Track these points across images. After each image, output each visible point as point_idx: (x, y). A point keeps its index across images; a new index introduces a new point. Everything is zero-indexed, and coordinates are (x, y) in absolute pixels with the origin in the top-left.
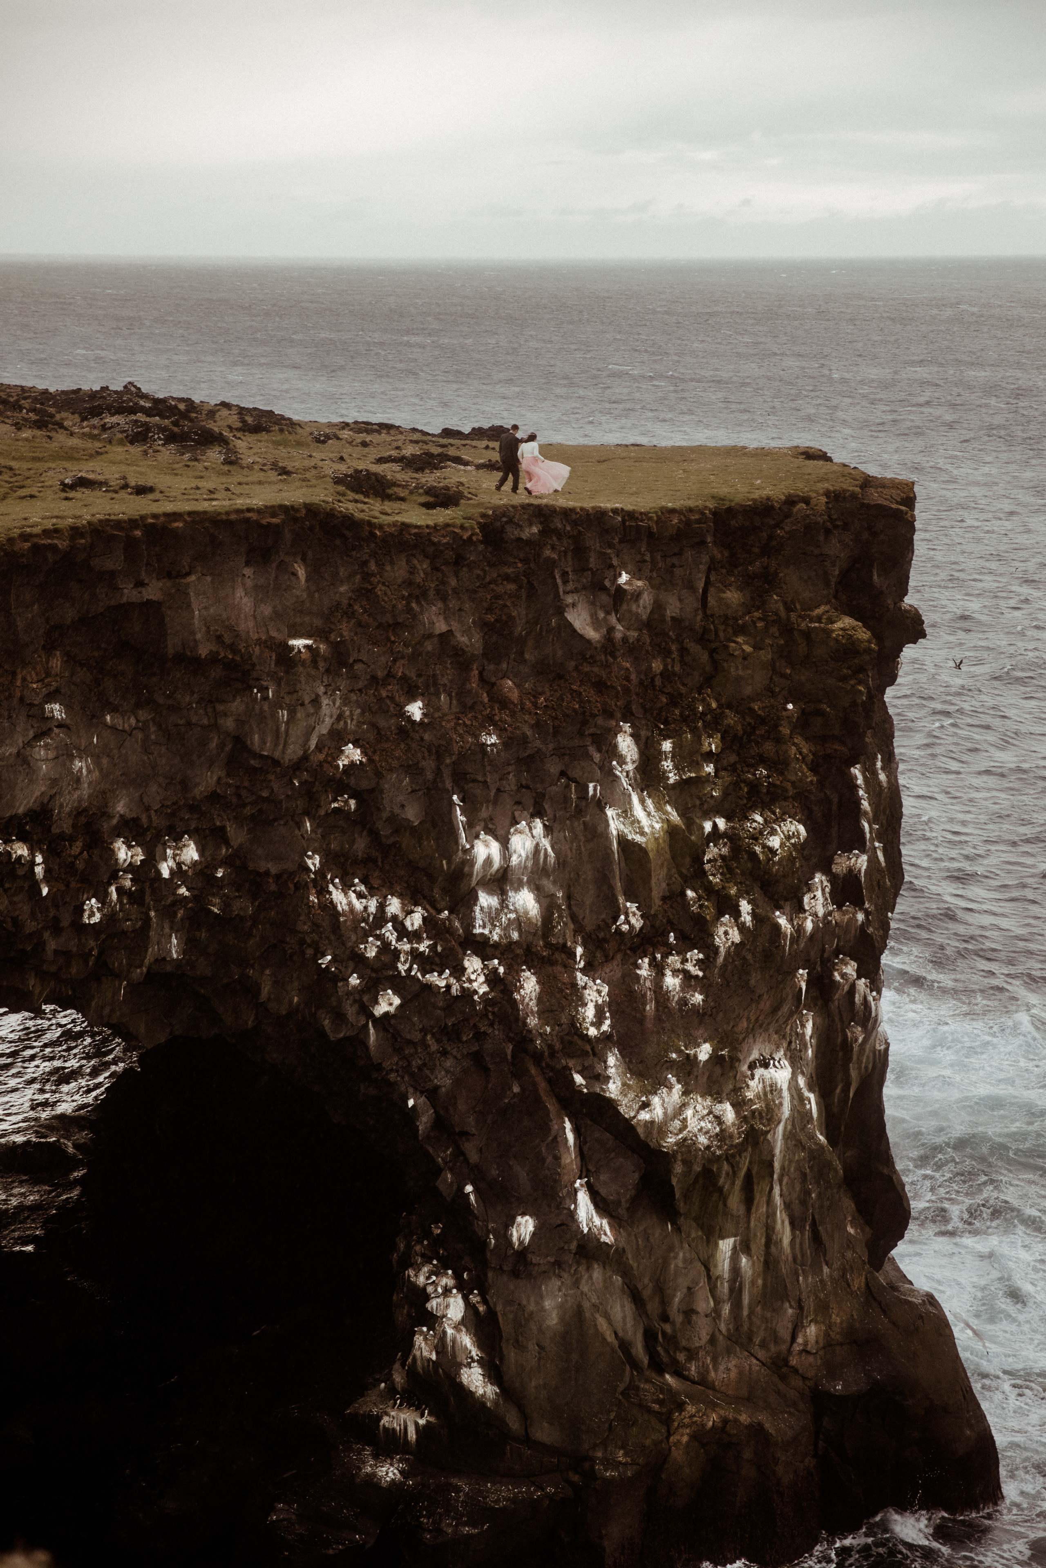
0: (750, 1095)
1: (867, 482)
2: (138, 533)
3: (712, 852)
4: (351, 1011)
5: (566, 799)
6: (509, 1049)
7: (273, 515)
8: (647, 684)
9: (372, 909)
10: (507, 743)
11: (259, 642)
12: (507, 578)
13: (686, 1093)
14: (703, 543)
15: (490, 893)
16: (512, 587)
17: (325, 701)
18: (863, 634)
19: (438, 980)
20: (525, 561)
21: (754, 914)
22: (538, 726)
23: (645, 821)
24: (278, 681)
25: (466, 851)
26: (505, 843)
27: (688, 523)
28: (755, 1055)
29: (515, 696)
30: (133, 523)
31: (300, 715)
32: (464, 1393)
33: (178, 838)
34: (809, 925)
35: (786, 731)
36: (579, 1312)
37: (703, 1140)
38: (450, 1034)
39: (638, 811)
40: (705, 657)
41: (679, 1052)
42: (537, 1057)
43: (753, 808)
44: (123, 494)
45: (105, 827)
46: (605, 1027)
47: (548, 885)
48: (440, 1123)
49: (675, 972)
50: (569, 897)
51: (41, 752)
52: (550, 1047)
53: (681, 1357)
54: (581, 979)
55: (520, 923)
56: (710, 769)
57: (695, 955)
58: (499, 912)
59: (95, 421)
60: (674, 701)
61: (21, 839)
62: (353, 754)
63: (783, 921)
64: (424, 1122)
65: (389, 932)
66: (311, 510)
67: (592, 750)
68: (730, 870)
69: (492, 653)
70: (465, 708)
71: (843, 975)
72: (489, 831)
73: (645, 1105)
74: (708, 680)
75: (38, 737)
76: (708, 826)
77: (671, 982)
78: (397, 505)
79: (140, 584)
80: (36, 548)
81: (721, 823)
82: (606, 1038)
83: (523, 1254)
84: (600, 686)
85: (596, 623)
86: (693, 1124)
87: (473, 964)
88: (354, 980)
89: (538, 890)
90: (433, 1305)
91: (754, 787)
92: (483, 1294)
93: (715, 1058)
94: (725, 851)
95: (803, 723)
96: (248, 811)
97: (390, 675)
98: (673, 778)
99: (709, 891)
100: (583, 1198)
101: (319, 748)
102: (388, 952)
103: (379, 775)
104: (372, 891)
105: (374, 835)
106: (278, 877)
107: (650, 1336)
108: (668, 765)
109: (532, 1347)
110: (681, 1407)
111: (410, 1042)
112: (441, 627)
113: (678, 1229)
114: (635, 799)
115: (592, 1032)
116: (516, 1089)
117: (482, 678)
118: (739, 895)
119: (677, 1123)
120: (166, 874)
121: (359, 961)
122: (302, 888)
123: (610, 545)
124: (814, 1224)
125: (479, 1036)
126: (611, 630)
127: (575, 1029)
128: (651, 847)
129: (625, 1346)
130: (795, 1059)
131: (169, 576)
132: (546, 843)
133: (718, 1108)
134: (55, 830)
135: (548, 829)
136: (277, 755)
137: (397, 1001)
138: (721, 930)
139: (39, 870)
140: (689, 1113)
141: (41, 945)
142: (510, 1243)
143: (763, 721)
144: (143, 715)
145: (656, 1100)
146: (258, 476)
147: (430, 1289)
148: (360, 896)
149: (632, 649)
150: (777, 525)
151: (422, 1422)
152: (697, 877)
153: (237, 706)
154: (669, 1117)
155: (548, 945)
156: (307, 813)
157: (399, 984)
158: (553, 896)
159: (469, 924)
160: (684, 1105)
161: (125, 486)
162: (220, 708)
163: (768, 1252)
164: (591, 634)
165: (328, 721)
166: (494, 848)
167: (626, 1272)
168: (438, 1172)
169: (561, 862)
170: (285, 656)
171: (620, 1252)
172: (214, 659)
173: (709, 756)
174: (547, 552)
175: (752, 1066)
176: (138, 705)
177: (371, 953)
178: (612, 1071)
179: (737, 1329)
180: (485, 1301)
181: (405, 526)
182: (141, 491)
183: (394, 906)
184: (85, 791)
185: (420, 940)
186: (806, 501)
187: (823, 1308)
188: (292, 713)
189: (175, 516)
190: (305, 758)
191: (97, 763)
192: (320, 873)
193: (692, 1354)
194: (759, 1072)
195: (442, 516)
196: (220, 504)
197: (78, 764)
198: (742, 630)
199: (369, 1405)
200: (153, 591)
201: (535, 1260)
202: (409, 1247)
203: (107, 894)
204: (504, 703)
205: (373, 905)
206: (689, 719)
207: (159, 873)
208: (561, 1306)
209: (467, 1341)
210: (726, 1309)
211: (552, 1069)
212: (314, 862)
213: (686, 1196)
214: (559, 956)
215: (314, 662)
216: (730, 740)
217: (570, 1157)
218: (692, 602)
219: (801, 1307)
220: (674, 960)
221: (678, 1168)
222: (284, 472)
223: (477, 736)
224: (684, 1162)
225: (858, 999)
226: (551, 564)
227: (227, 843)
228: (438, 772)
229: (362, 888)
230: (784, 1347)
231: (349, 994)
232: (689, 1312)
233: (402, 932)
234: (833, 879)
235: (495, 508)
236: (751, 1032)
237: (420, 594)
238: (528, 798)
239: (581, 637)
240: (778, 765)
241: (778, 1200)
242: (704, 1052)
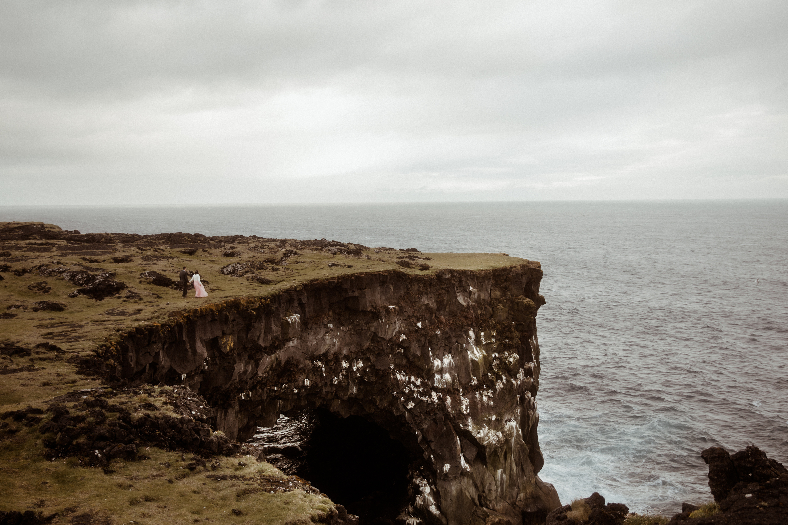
0: (506, 429)
1: (529, 262)
2: (353, 278)
3: (495, 363)
4: (401, 407)
5: (457, 349)
6: (443, 417)
7: (386, 273)
8: (477, 317)
9: (407, 379)
10: (443, 333)
11: (382, 307)
12: (442, 289)
13: (489, 429)
14: (490, 279)
15: (438, 374)
16: (444, 291)
17: (397, 322)
18: (532, 303)
19: (425, 399)
20: (447, 284)
21: (506, 380)
22: (450, 329)
23: (477, 355)
24: (385, 317)
25: (432, 363)
26: (442, 361)
27: (486, 273)
28: (506, 419)
29: (444, 320)
30: (352, 275)
31: (391, 326)
32: (430, 513)
33: (357, 361)
34: (519, 383)
35: (513, 329)
36: (461, 490)
37: (494, 442)
38: (427, 413)
39: (475, 352)
40: (491, 310)
41: (487, 418)
42: (451, 420)
43: (505, 351)
44: (345, 268)
45: (341, 357)
46: (468, 411)
47: (453, 373)
48: (424, 439)
49: (486, 396)
50: (458, 375)
51: (327, 337)
52: (454, 417)
53: (488, 502)
54: (462, 398)
55: (446, 383)
56: (493, 340)
57: (491, 391)
58: (441, 380)
59: (326, 248)
60: (484, 321)
61: (320, 361)
62: (403, 337)
63: (513, 381)
64: (420, 438)
65: (412, 386)
66: (394, 271)
67: (464, 335)
68: (500, 368)
69: (439, 309)
70: (432, 324)
71: (528, 396)
72: (438, 358)
73: (479, 433)
74: (492, 316)
75: (326, 333)
76: (493, 356)
77: (485, 398)
78: (413, 269)
79: (353, 291)
80: (329, 282)
81: (497, 355)
82: (468, 414)
83: (446, 475)
84: (466, 318)
85: (465, 301)
86: (491, 438)
87: (434, 394)
88: (402, 399)
89: (450, 373)
90: (421, 489)
91: (505, 345)
92: (435, 486)
93: (497, 420)
94: (498, 362)
95: (517, 328)
96: (376, 352)
97: (413, 315)
98: (484, 343)
99: (494, 373)
100: (462, 458)
101: (395, 336)
102: (412, 391)
103: (410, 342)
104: (407, 374)
105: (408, 359)
106: (383, 371)
107: (479, 497)
108: (482, 339)
109: (449, 500)
110: (488, 516)
111: (416, 416)
112: (426, 302)
113: (487, 467)
114: (474, 348)
115: (465, 413)
116: (445, 429)
117: (435, 316)
118: (502, 374)
119: (487, 438)
120: (355, 370)
121: (403, 393)
122: (389, 374)
123: (468, 280)
124: (522, 465)
125: (435, 414)
126: (468, 302)
127: (460, 412)
128: (479, 362)
129: (473, 500)
130: (516, 419)
131: (360, 289)
132: (452, 361)
133: (498, 433)
134: (329, 358)
135: (453, 357)
136: (385, 337)
137: (414, 405)
138: (497, 384)
139: (323, 369)
140: (490, 435)
141: (321, 390)
142: (443, 471)
143: (507, 327)
144: (350, 327)
145: (481, 431)
146: (377, 262)
147: (420, 485)
148: (404, 376)
149: (474, 307)
150: (509, 274)
151: (418, 521)
152: (490, 369)
153: (375, 324)
154: (485, 436)
155: (454, 389)
156: (391, 353)
157: (414, 399)
158: (454, 375)
159: (433, 383)
160: (489, 433)
161: (345, 266)
162: (370, 324)
163: (510, 473)
164: (464, 304)
165: (398, 328)
166: (439, 362)
167: (473, 480)
168: (424, 452)
169: (456, 366)
170: (388, 311)
171: (472, 474)
172: (371, 312)
173: (493, 336)
174: (453, 282)
175: (506, 422)
176: (349, 324)
177: (407, 392)
178: (470, 423)
179: (502, 494)
180: (436, 488)
181: (417, 275)
182: (350, 267)
183: (413, 378)
184: (337, 347)
185: (420, 388)
186: (515, 267)
187: (525, 488)
188: (389, 326)
189: (362, 273)
190: (392, 338)
191: (339, 340)
192: (394, 369)
193: (490, 502)
194: (508, 423)
195: (425, 272)
196: (371, 270)
197: (335, 340)
198: (500, 302)
199: (403, 517)
200: (356, 294)
201: (450, 476)
202: (412, 474)
203: (339, 376)
204: (442, 323)
205: (407, 378)
206: (488, 327)
207: (353, 370)
208: (456, 489)
209: (431, 499)
210: (499, 489)
211: (455, 423)
212: (392, 367)
213: (490, 457)
214: (456, 392)
215: (395, 312)
216: (498, 332)
217: (459, 447)
218: (487, 295)
219: (519, 488)
220: (485, 392)
221: (488, 450)
222: (383, 261)
223: (435, 332)
224: (489, 448)
225: (531, 403)
226: (454, 285)
227: (370, 362)
228: (425, 342)
229: (404, 374)
230: (515, 499)
231: (401, 403)
232: (490, 490)
233: (415, 386)
234: (525, 370)
235: (439, 270)
236: (505, 412)
237: (421, 293)
238: (447, 348)
239: (461, 304)
240: (511, 339)
241: (513, 459)
242: (494, 418)
